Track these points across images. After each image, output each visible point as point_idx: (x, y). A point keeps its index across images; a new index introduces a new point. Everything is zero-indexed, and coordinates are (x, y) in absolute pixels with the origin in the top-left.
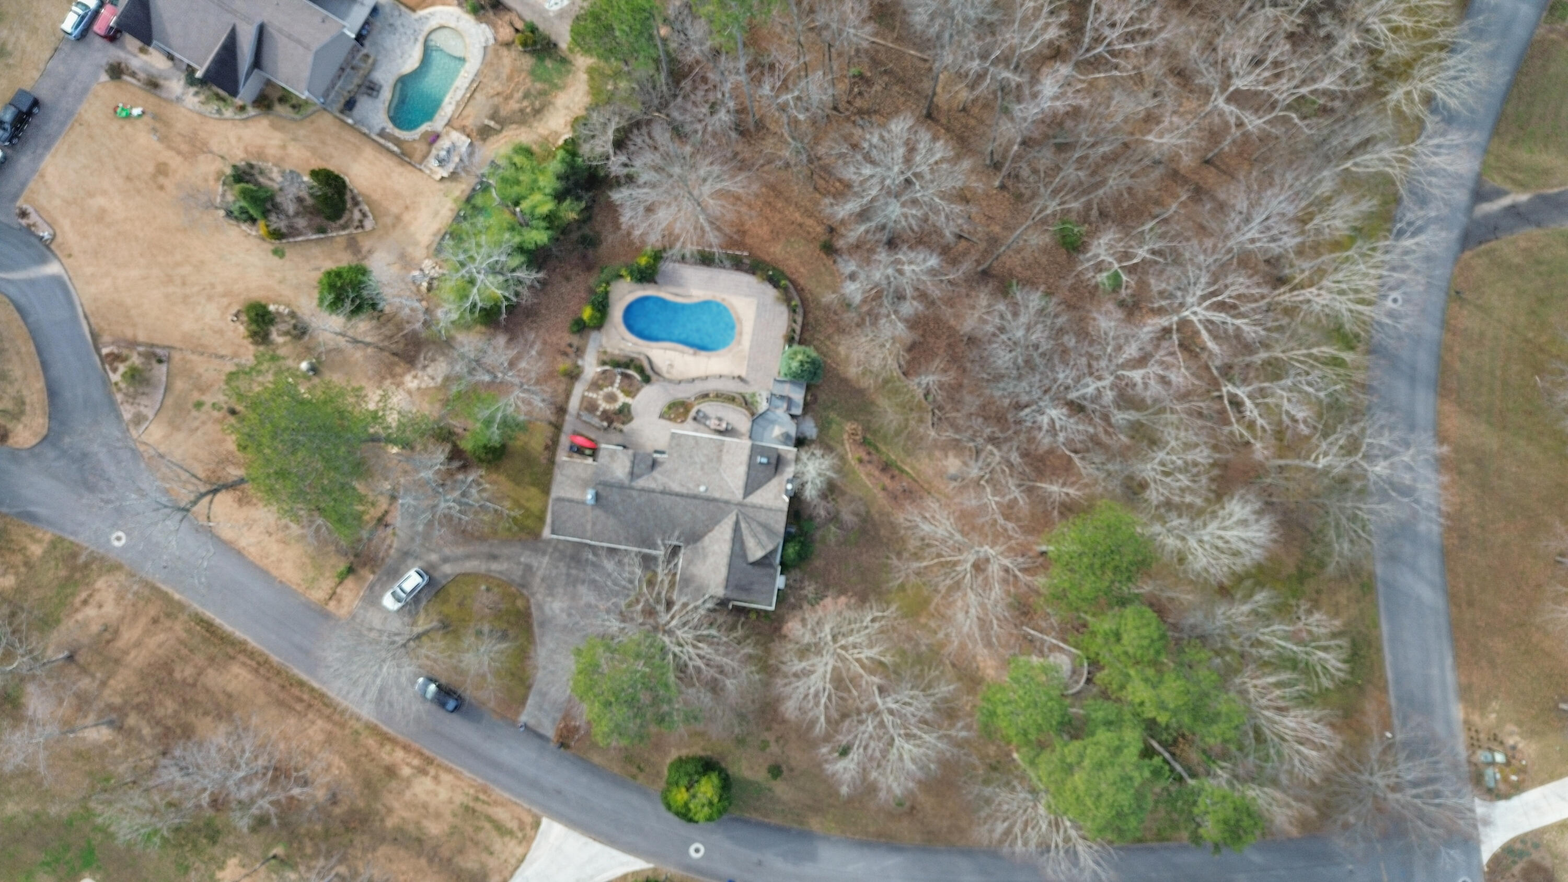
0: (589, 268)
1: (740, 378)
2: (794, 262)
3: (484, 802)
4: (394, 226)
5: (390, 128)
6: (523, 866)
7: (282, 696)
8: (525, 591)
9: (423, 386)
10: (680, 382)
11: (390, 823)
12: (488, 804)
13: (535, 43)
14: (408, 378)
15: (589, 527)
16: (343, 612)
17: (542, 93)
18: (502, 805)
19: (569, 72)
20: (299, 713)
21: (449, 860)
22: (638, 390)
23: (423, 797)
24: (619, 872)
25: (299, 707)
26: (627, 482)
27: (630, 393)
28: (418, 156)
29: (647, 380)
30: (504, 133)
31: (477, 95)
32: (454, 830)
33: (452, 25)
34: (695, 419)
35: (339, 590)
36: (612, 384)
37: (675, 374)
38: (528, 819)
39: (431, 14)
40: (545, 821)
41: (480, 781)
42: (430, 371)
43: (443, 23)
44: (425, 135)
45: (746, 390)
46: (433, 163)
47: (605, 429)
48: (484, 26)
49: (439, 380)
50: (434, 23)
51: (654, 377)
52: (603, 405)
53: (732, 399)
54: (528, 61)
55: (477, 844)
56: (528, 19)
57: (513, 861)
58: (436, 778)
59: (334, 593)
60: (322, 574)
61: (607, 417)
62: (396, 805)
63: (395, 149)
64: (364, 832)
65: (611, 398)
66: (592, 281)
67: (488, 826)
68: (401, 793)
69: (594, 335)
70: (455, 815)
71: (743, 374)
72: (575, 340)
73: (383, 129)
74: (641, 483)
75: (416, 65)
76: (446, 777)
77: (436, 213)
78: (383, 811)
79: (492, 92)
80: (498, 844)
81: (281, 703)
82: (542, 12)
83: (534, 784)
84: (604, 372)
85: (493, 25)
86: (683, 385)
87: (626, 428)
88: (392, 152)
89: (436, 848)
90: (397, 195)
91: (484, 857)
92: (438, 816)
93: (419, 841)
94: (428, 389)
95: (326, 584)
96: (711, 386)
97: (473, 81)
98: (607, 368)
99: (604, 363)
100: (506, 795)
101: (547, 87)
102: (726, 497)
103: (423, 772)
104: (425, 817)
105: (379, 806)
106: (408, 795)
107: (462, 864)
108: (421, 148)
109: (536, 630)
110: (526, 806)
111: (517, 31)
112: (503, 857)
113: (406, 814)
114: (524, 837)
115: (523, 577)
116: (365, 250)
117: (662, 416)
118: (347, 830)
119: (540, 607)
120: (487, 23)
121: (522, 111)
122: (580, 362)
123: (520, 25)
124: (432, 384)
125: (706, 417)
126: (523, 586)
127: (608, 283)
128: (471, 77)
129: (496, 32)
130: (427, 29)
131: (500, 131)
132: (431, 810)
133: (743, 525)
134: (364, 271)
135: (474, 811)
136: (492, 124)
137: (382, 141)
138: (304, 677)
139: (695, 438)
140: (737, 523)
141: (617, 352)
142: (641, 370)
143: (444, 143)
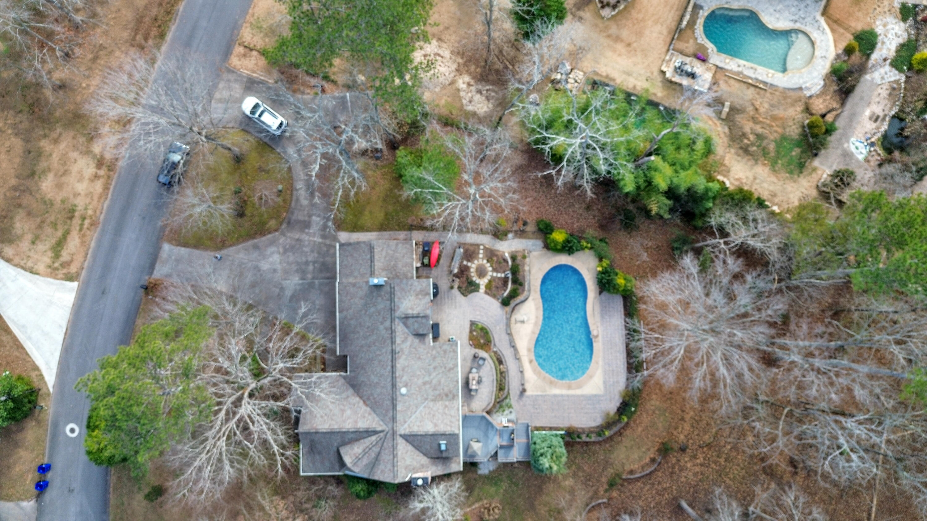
0: (603, 227)
1: (524, 390)
2: (645, 419)
3: (82, 225)
4: (609, 36)
5: (703, 14)
6: (28, 274)
7: (147, 20)
8: (284, 226)
9: (462, 94)
10: (510, 334)
11: (44, 144)
12: (81, 230)
13: (815, 136)
14: (467, 78)
15: (351, 280)
16: (234, 61)
17: (765, 152)
18: (83, 243)
19: (791, 172)
20: (134, 39)
21: (20, 206)
22: (494, 296)
23: (75, 169)
24: (40, 362)
25: (139, 37)
26: (398, 314)
27: (490, 289)
28: (681, 45)
29: (505, 303)
30: (718, 123)
31: (752, 89)
32: (48, 204)
33: (817, 53)
34: (475, 357)
35: (254, 53)
36: (495, 270)
37: (516, 328)
38: (73, 269)
39: (823, 32)
40: (75, 284)
41: (102, 217)
42: (477, 97)
43: (817, 44)
44: (703, 48)
45: (513, 399)
46: (678, 60)
47: (451, 272)
48: (822, 83)
49: (470, 108)
50: (815, 35)
51: (508, 309)
52: (473, 266)
53: (501, 388)
54: (794, 131)
55: (40, 227)
56: (837, 124)
57: (30, 264)
58: (96, 177)
59: (251, 50)
60: (266, 35)
61: (464, 271)
62: (62, 146)
63: (685, 23)
64: (32, 121)
65: (481, 273)
66: (591, 232)
67: (60, 233)
68: (75, 148)
69: (539, 243)
70: (63, 201)
71: (528, 393)
72: (531, 228)
73: (701, 8)
74: (400, 328)
75: (770, 27)
76: (98, 186)
77: (629, 74)
78: (54, 135)
79: (757, 104)
80: (43, 246)
81: (139, 20)
82: (846, 137)
83: (107, 268)
84: (505, 261)
85: (823, 92)
86: (507, 337)
87: (456, 291)
88: (681, 20)
89: (27, 190)
90: (640, 34)
91: (29, 237)
92: (59, 186)
93: (33, 174)
94: (460, 98)
95: (258, 41)
96: (511, 365)
97: (765, 83)
98: (510, 263)
99: (514, 258)
100: (93, 244)
101: (772, 154)
102: (399, 417)
103: (100, 163)
104: (56, 175)
105: (58, 130)
106: (74, 155)
107: (18, 218)
108: (690, 47)
109: (250, 243)
110: (86, 264)
111: (823, 116)
112: (32, 254)
113: (55, 157)
114: (56, 269)
115: (298, 222)
116: (581, 13)
117: (472, 323)
118: (31, 105)
119: (272, 243)
120: (825, 85)
121: (744, 135)
122: (510, 235)
123: (829, 118)
124: (464, 102)
125: (479, 367)
126: (289, 223)
127: (591, 248)
128: (769, 80)
129: (818, 96)
130: (808, 29)
131: (720, 118)
132: (64, 179)
133: (374, 438)
134: (560, 18)
135: (71, 218)
136: (726, 109)
137: (690, 9)
138: (169, 37)
139: (456, 366)
140: (375, 432)
141: (527, 268)
142: (514, 295)
143: (698, 68)
